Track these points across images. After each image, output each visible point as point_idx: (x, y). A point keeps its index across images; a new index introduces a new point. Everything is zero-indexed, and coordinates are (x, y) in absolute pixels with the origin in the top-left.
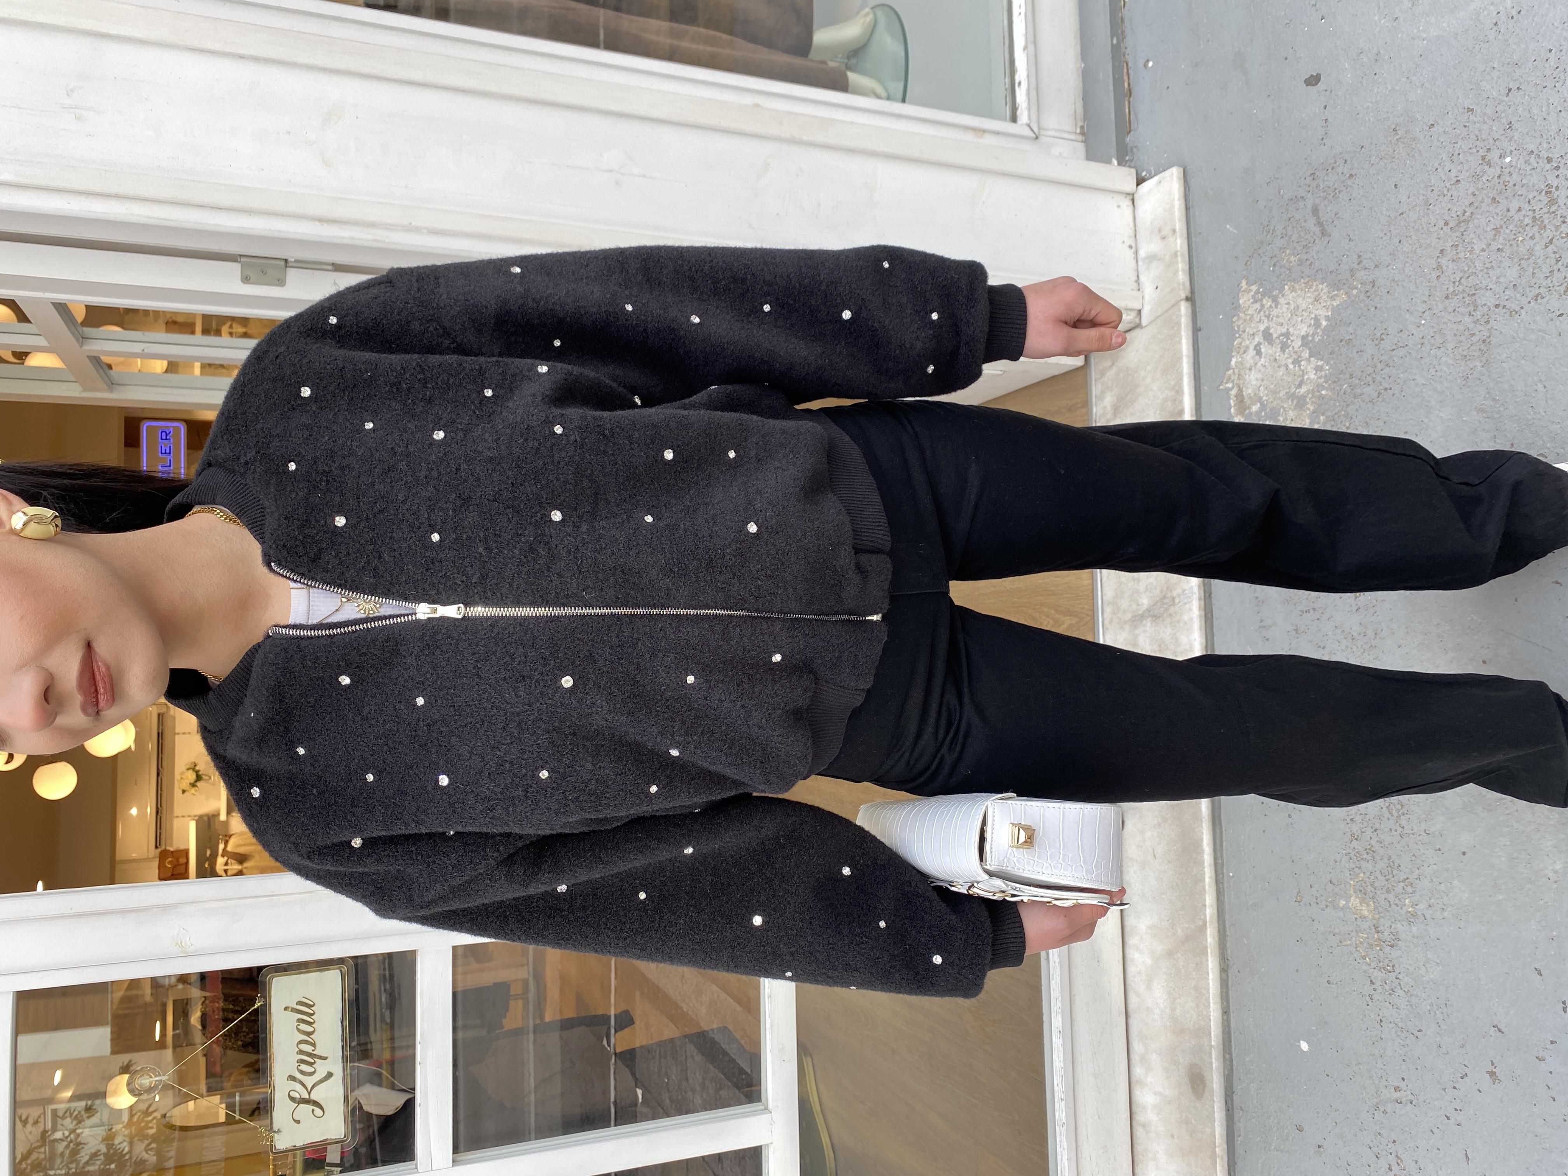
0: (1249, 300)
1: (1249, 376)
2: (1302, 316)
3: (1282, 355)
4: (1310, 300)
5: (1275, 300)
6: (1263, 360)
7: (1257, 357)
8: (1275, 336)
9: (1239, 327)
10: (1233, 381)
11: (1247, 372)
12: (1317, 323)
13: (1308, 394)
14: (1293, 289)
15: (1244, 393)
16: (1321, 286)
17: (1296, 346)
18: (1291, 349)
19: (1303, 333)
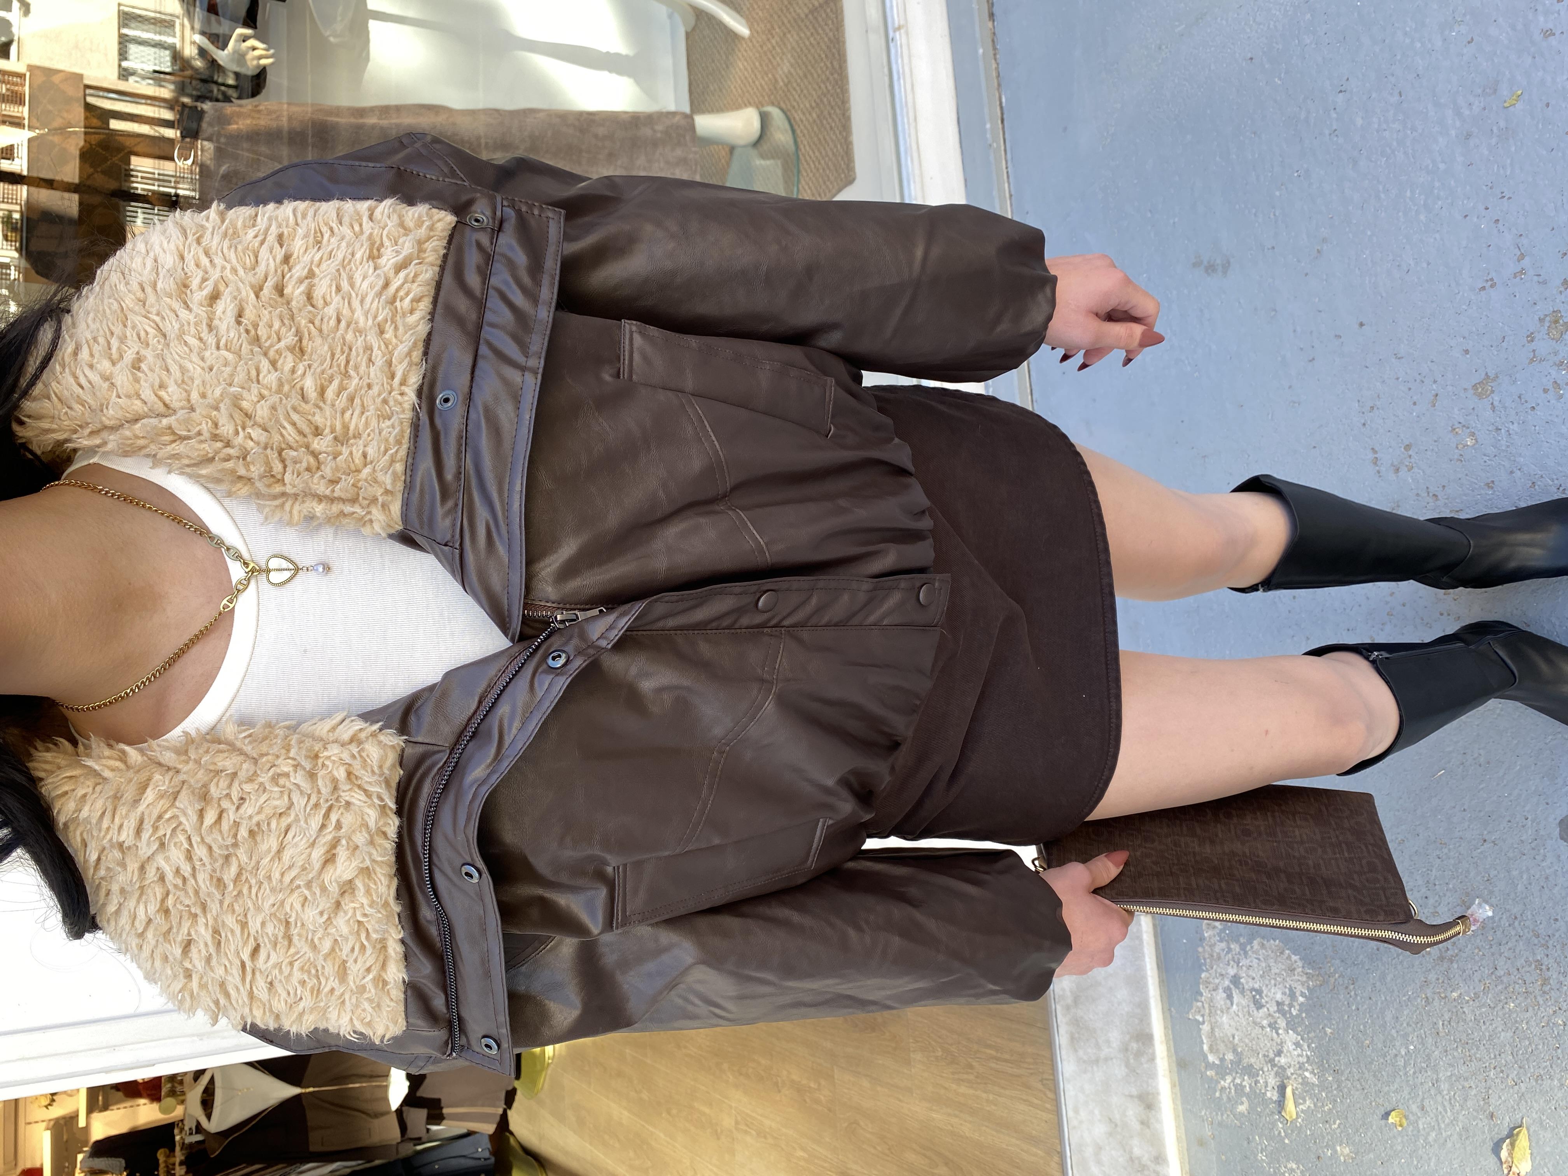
0: (1214, 936)
1: (1221, 1018)
2: (1275, 979)
3: (1255, 1012)
4: (1283, 967)
5: (1243, 947)
6: (1235, 1007)
7: (1228, 1002)
8: (1246, 987)
9: (1205, 959)
10: (1203, 1016)
11: (1219, 1012)
12: (1292, 995)
13: (1289, 1067)
14: (1263, 946)
15: (1217, 1034)
16: (1294, 958)
17: (1271, 1010)
18: (1265, 1009)
19: (1279, 997)
